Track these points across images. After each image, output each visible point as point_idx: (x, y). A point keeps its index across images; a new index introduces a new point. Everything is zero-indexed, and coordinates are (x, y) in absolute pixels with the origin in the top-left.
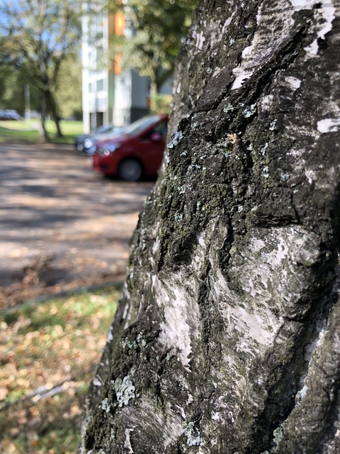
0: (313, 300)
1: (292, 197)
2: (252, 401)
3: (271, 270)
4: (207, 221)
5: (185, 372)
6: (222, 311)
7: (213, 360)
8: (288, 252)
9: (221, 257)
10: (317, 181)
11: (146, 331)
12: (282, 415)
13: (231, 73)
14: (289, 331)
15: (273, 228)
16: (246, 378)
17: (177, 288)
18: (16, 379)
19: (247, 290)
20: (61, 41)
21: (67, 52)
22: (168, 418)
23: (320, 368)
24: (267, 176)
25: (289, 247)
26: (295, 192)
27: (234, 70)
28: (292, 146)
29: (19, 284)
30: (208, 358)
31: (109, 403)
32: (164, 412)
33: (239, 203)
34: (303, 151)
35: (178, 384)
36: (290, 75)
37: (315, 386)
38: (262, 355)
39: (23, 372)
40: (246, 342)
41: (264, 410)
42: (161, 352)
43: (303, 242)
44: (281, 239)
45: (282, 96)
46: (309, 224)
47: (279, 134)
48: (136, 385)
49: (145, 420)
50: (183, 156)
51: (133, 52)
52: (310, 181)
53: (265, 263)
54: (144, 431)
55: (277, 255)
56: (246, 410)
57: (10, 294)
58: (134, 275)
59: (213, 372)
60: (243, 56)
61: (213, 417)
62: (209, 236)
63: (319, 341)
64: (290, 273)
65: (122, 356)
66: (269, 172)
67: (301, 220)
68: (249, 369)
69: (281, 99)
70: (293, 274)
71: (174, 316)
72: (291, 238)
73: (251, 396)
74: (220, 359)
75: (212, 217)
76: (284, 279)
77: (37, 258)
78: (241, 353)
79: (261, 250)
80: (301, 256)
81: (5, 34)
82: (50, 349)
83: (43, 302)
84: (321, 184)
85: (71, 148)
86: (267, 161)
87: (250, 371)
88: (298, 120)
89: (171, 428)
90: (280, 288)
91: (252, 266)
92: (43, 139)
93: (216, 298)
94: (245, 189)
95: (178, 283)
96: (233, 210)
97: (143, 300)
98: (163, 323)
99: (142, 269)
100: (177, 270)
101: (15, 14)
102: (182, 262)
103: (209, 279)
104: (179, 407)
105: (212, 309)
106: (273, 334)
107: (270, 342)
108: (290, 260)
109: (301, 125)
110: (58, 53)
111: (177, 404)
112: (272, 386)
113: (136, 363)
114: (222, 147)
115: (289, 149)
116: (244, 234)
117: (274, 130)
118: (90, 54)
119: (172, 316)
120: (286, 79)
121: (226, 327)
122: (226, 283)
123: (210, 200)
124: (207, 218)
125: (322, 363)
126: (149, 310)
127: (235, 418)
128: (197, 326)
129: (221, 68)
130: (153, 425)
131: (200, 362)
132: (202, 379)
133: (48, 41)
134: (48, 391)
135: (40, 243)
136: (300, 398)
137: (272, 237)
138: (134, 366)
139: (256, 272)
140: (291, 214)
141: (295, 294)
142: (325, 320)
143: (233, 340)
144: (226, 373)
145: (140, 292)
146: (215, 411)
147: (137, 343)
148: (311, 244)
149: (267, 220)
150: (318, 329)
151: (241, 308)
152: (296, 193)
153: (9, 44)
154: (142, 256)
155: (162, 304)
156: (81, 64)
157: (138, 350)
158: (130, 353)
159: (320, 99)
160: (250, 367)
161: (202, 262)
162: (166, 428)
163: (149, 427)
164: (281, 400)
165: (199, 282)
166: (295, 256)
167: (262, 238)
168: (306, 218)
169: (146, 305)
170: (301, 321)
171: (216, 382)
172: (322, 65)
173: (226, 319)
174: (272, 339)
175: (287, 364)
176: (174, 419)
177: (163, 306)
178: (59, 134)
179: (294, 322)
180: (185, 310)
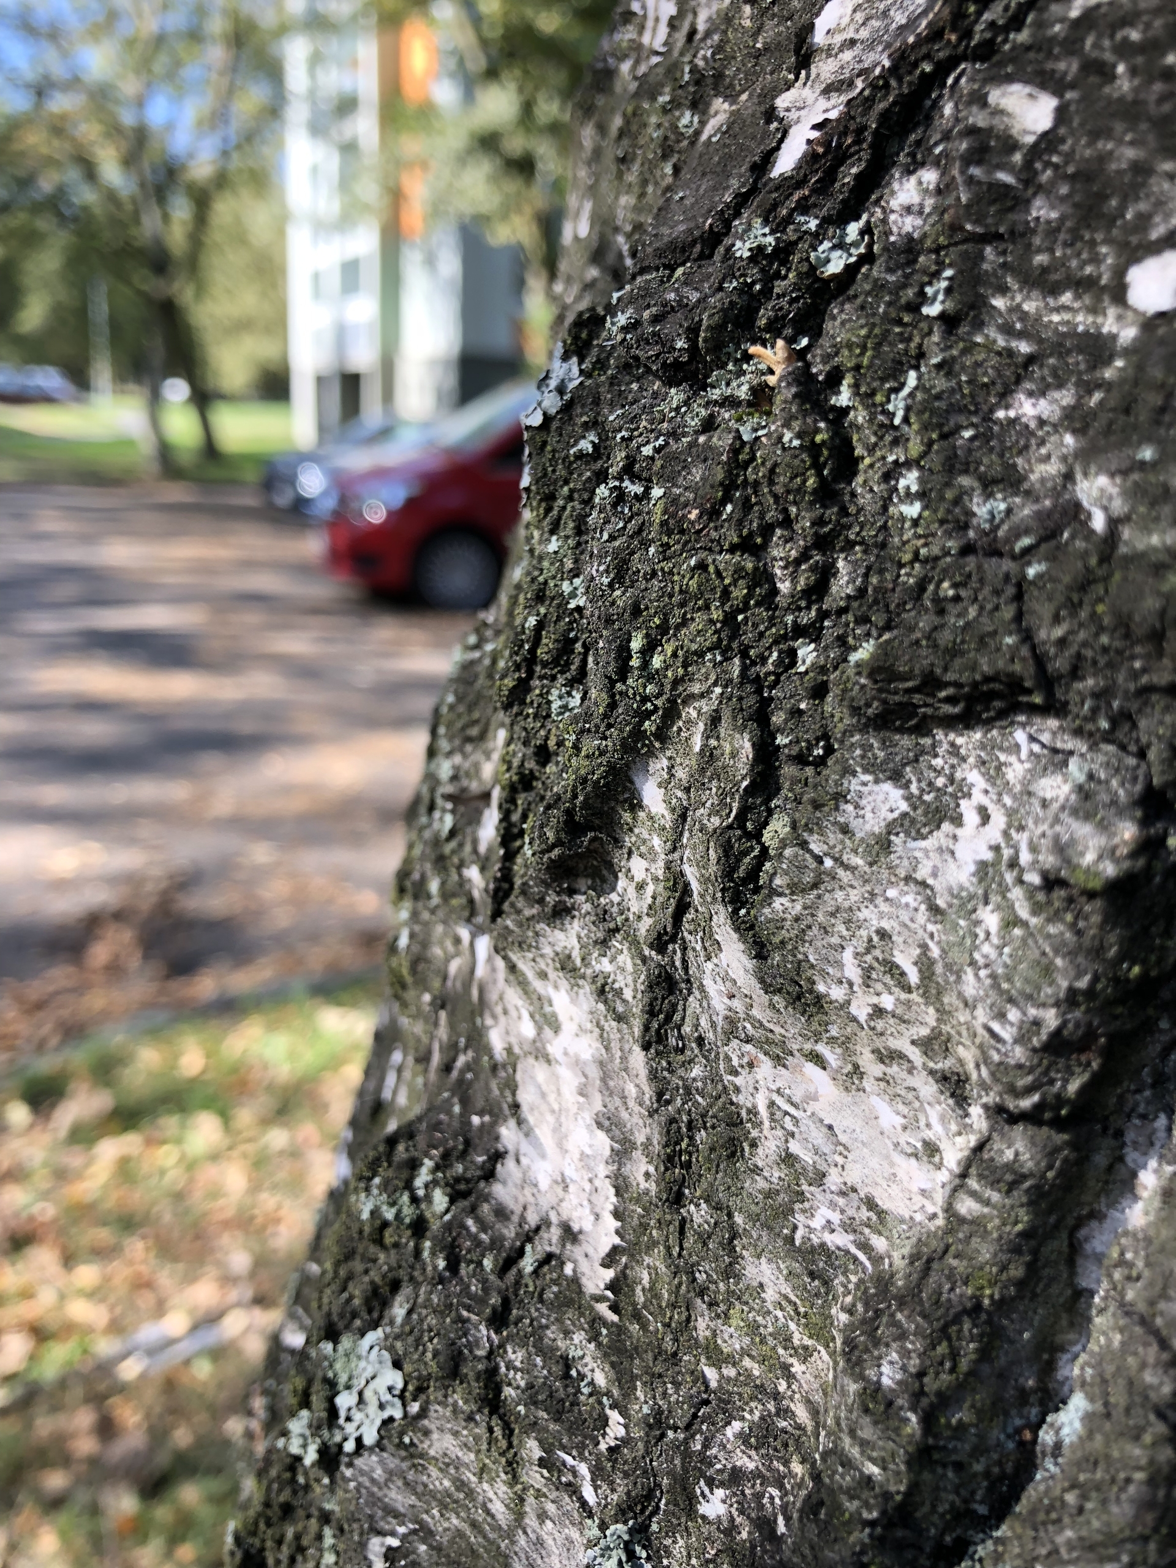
0: (1111, 1037)
1: (1019, 597)
2: (855, 1452)
3: (934, 910)
4: (671, 713)
5: (596, 1321)
6: (739, 1081)
7: (701, 1277)
8: (1006, 834)
9: (729, 858)
10: (1126, 519)
11: (446, 1156)
12: (982, 1510)
13: (770, 114)
14: (1008, 1167)
15: (940, 735)
16: (832, 1354)
17: (564, 984)
18: (62, 1297)
19: (837, 993)
20: (213, 127)
21: (236, 162)
22: (530, 1500)
23: (1143, 1321)
24: (913, 510)
25: (1010, 813)
26: (1031, 572)
27: (782, 102)
28: (1018, 381)
29: (70, 969)
30: (682, 1269)
31: (315, 1428)
32: (515, 1479)
33: (799, 631)
34: (1066, 397)
35: (568, 1367)
36: (1010, 79)
37: (1118, 1397)
38: (899, 1263)
39: (87, 1274)
40: (833, 1205)
41: (908, 1494)
42: (503, 1238)
43: (1066, 788)
44: (974, 777)
45: (975, 171)
46: (1095, 711)
47: (963, 330)
48: (408, 1367)
49: (444, 1507)
50: (581, 456)
51: (462, 159)
52: (1098, 522)
53: (908, 879)
54: (438, 1549)
55: (959, 848)
56: (832, 1492)
57: (40, 1006)
58: (412, 936)
59: (702, 1326)
60: (819, 37)
61: (704, 1509)
62: (681, 774)
63: (1139, 1206)
64: (1011, 922)
65: (360, 1250)
66: (922, 495)
67: (1059, 694)
68: (844, 1317)
69: (970, 181)
70: (1025, 924)
71: (552, 1097)
72: (1016, 770)
73: (852, 1433)
74: (730, 1272)
75: (692, 696)
76: (986, 948)
77: (132, 880)
78: (813, 1250)
79: (891, 828)
80: (1061, 848)
81: (17, 103)
82: (179, 1197)
83: (154, 1033)
84: (1147, 530)
85: (250, 500)
86: (915, 447)
87: (849, 1328)
88: (1045, 270)
89: (539, 1543)
90: (970, 985)
91: (855, 895)
92: (155, 467)
93: (713, 1025)
94: (826, 573)
95: (565, 964)
96: (779, 662)
97: (443, 1032)
98: (512, 1123)
99: (441, 914)
100: (560, 914)
101: (54, 34)
102: (582, 884)
103: (684, 949)
104: (569, 1460)
105: (696, 1071)
106: (943, 1176)
107: (931, 1209)
108: (1013, 864)
109: (1055, 290)
110: (202, 168)
111: (563, 1448)
112: (939, 1394)
113: (412, 1279)
114: (730, 402)
115: (1005, 396)
116: (821, 762)
117: (942, 316)
118: (315, 170)
119: (543, 1095)
120: (995, 96)
121: (754, 1145)
122: (750, 964)
123: (684, 623)
124: (672, 701)
125: (1152, 1303)
126: (462, 1072)
127: (788, 1519)
128: (640, 1138)
129: (732, 98)
130: (474, 1525)
131: (653, 1283)
132: (659, 1352)
133: (170, 126)
134: (171, 1342)
135: (146, 830)
136: (1058, 1446)
137: (939, 772)
138: (406, 1290)
139: (871, 917)
140: (1017, 667)
141: (1032, 1012)
142: (1162, 1121)
143: (783, 1198)
144: (753, 1329)
145: (432, 1003)
146: (711, 1483)
147: (415, 1200)
148: (1105, 797)
149: (917, 698)
150: (1131, 1156)
151: (810, 1068)
152: (1039, 576)
153: (34, 140)
154: (441, 862)
155: (509, 1050)
156: (283, 205)
157: (419, 1227)
158: (389, 1239)
159: (1142, 170)
160: (850, 1311)
161: (656, 879)
162: (522, 1540)
163: (460, 1534)
164: (979, 1451)
165: (644, 960)
166: (1034, 849)
167: (896, 777)
168: (1079, 686)
169: (452, 1050)
170: (1058, 1124)
171: (717, 1364)
172: (1148, 26)
173: (753, 1112)
174: (940, 1197)
175: (1001, 1304)
176: (551, 1508)
177: (512, 1059)
178: (210, 450)
179: (1032, 1130)
180: (594, 1073)
